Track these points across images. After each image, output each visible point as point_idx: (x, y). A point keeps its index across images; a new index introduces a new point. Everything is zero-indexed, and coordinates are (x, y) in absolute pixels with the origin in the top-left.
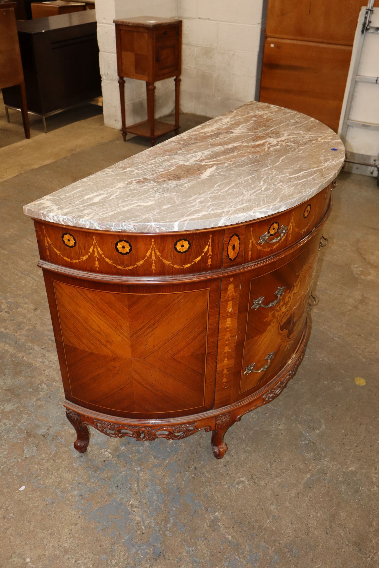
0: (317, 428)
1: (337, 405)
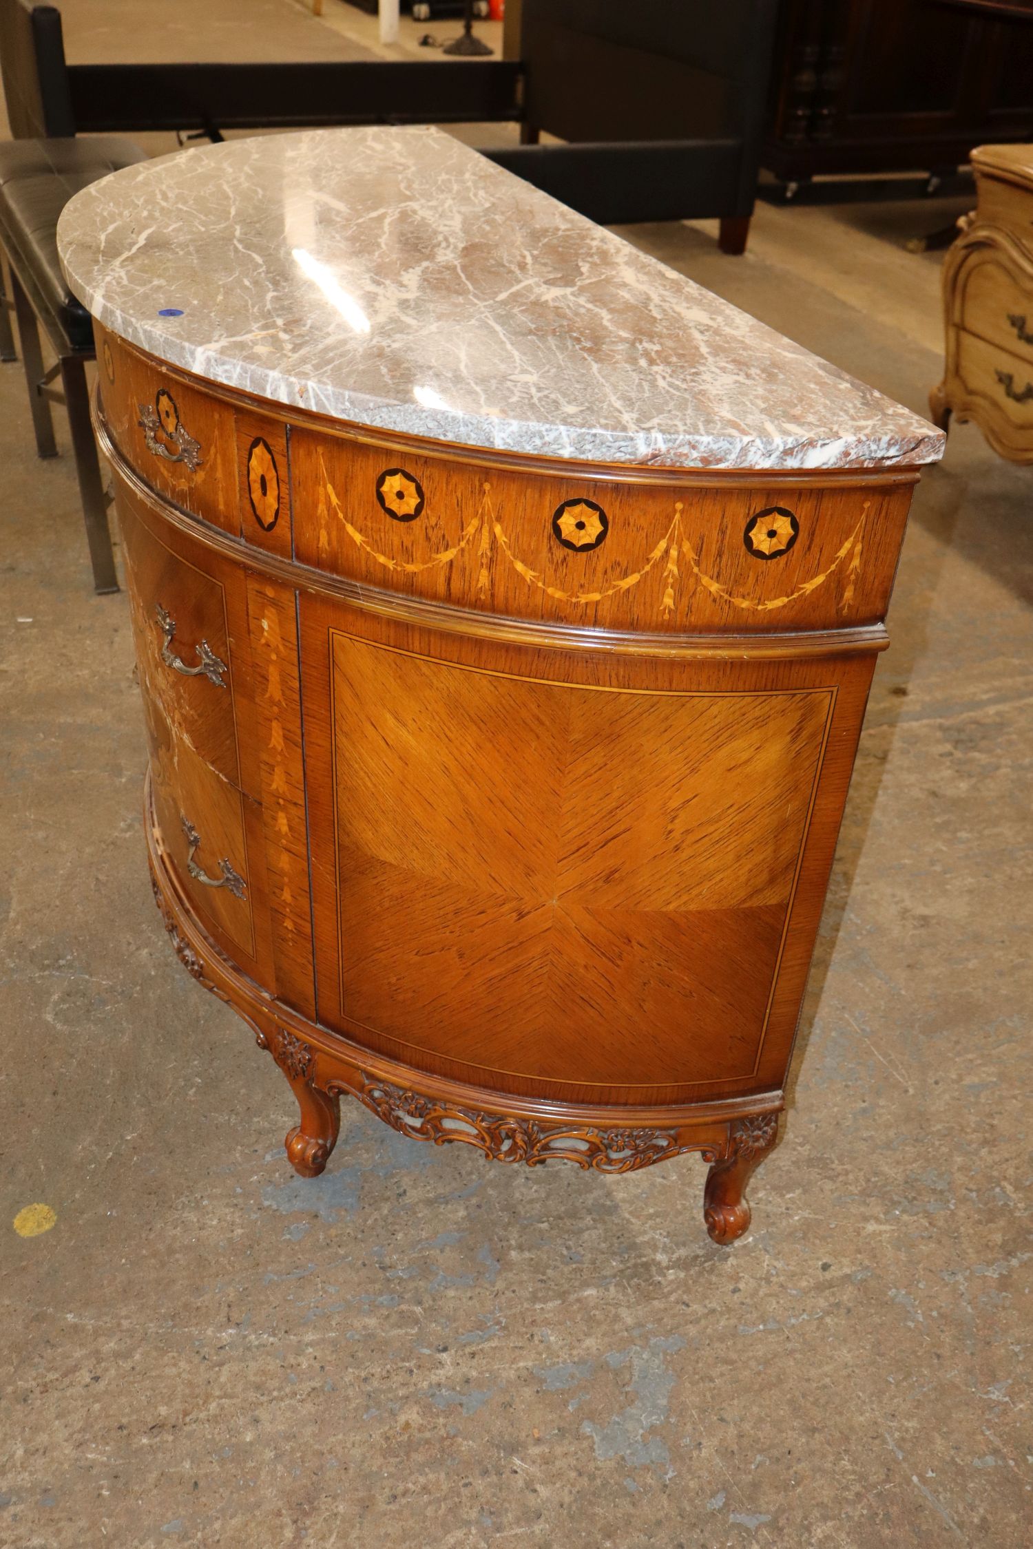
0: (62, 1000)
1: (55, 1093)
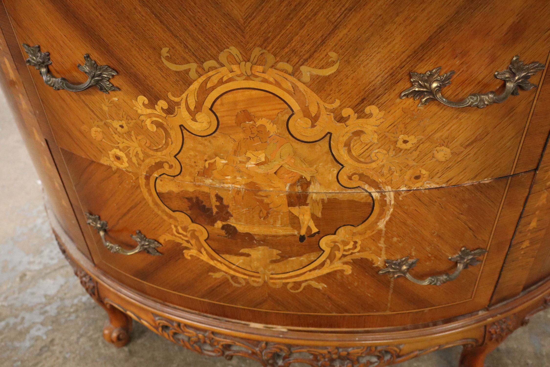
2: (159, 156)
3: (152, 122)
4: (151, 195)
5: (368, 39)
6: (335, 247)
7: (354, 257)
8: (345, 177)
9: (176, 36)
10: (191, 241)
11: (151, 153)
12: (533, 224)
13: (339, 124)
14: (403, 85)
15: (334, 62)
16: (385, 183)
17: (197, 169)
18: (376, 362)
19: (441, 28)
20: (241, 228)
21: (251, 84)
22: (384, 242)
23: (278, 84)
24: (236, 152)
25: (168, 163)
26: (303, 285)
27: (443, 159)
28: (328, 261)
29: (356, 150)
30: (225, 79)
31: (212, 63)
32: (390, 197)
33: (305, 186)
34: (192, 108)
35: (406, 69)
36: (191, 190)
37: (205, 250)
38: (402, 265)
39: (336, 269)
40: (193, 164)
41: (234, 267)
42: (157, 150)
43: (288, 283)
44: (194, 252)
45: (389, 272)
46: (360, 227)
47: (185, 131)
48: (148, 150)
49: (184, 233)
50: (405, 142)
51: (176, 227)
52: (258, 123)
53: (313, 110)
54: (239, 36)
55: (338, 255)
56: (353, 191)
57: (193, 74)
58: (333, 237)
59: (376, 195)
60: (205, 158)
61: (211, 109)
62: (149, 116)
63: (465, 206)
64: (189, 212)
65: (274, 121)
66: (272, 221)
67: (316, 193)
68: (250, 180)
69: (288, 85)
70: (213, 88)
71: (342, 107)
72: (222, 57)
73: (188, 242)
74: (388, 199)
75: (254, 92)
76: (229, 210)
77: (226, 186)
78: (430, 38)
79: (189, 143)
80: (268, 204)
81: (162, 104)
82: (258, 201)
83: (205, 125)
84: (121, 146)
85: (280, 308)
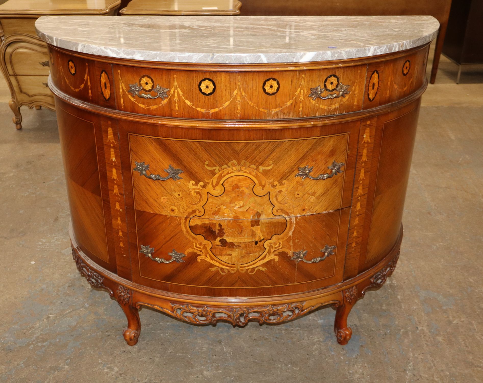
2: (195, 207)
3: (195, 192)
4: (186, 227)
5: (283, 156)
6: (271, 247)
7: (279, 251)
8: (275, 211)
9: (212, 157)
10: (202, 251)
11: (191, 206)
12: (355, 234)
13: (273, 188)
14: (296, 172)
15: (271, 165)
16: (291, 213)
17: (213, 212)
18: (292, 315)
19: (307, 152)
20: (229, 240)
21: (240, 174)
22: (292, 242)
23: (250, 173)
24: (230, 203)
25: (198, 210)
26: (256, 269)
27: (313, 202)
28: (268, 254)
29: (280, 198)
30: (230, 172)
31: (225, 166)
32: (294, 220)
33: (259, 216)
34: (214, 184)
35: (296, 166)
36: (207, 222)
37: (209, 255)
38: (301, 254)
39: (271, 259)
40: (211, 210)
41: (223, 263)
42: (194, 205)
43: (249, 269)
44: (203, 257)
45: (295, 258)
46: (281, 235)
47: (209, 195)
48: (190, 205)
49: (200, 247)
50: (298, 194)
51: (196, 243)
52: (241, 189)
53: (263, 183)
54: (237, 156)
55: (272, 250)
56: (279, 217)
57: (217, 171)
58: (270, 241)
59: (288, 219)
60: (217, 206)
61: (222, 185)
62: (194, 189)
63: (324, 223)
64: (204, 234)
65: (247, 188)
66: (243, 235)
67: (263, 219)
68: (236, 215)
69: (254, 174)
70: (224, 176)
71: (274, 181)
72: (230, 164)
73: (201, 251)
74: (292, 220)
75: (240, 177)
76: (224, 231)
77: (224, 218)
78: (304, 155)
79: (210, 200)
80: (242, 226)
81: (201, 183)
82: (238, 225)
83: (219, 191)
84: (176, 204)
85: (244, 285)
